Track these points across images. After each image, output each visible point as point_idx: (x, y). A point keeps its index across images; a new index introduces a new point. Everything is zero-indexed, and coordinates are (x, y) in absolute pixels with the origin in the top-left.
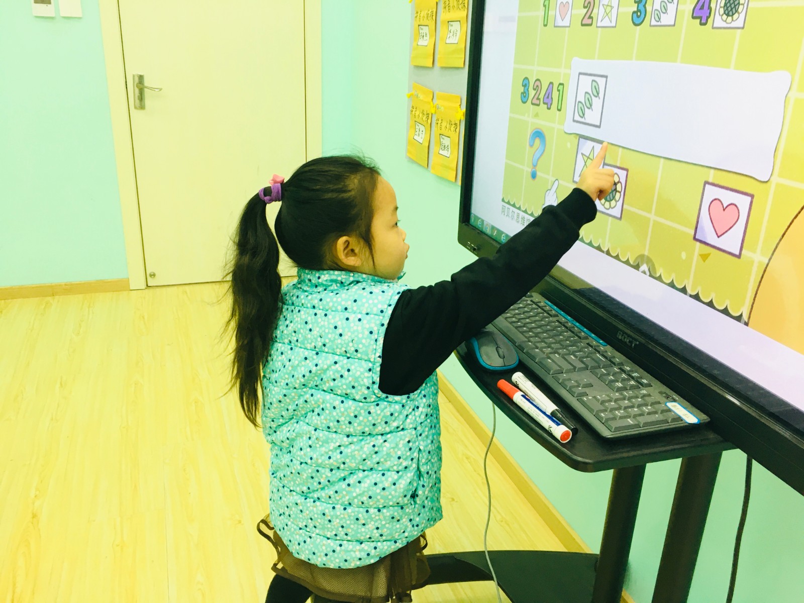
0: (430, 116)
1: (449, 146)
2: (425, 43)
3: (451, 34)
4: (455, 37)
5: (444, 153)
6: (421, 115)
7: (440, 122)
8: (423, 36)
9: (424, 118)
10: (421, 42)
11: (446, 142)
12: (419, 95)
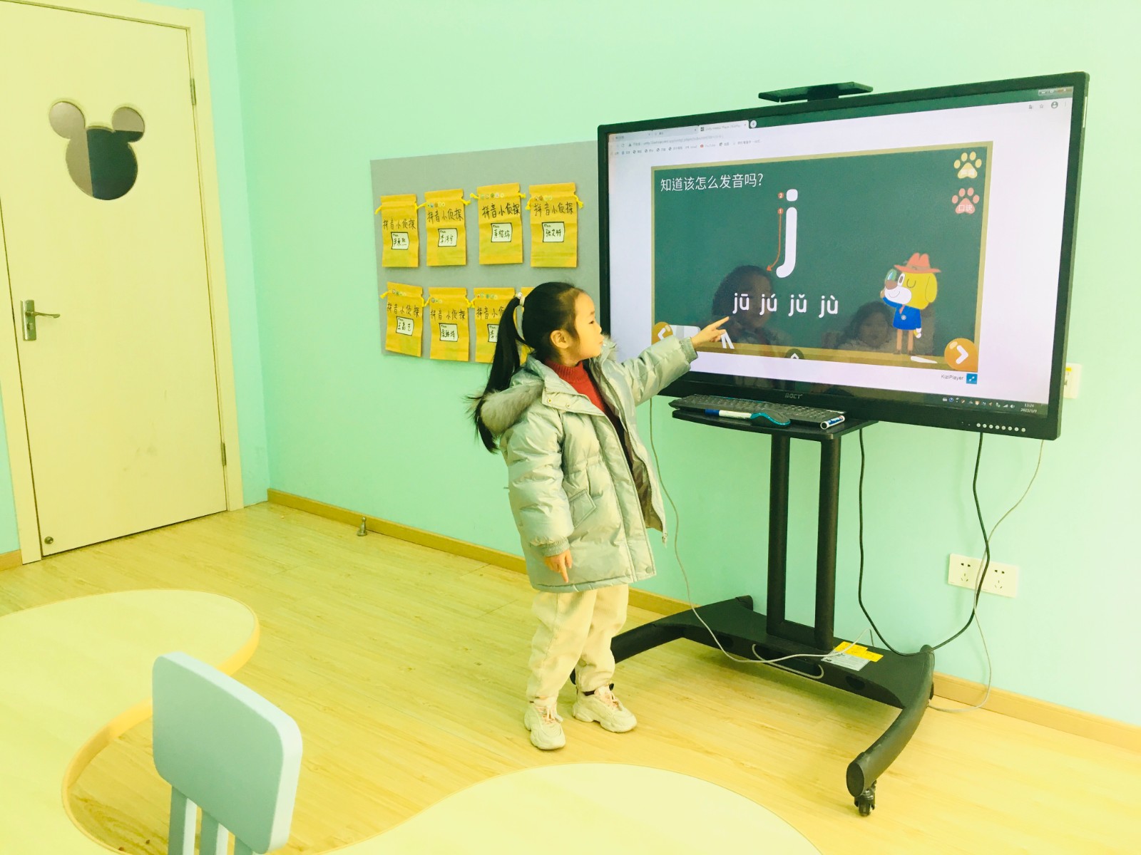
0: (420, 310)
1: (456, 332)
2: (403, 246)
3: (444, 239)
4: (450, 241)
5: (450, 338)
6: (405, 310)
7: (437, 313)
8: (399, 242)
9: (412, 312)
10: (396, 247)
11: (450, 328)
12: (401, 293)
